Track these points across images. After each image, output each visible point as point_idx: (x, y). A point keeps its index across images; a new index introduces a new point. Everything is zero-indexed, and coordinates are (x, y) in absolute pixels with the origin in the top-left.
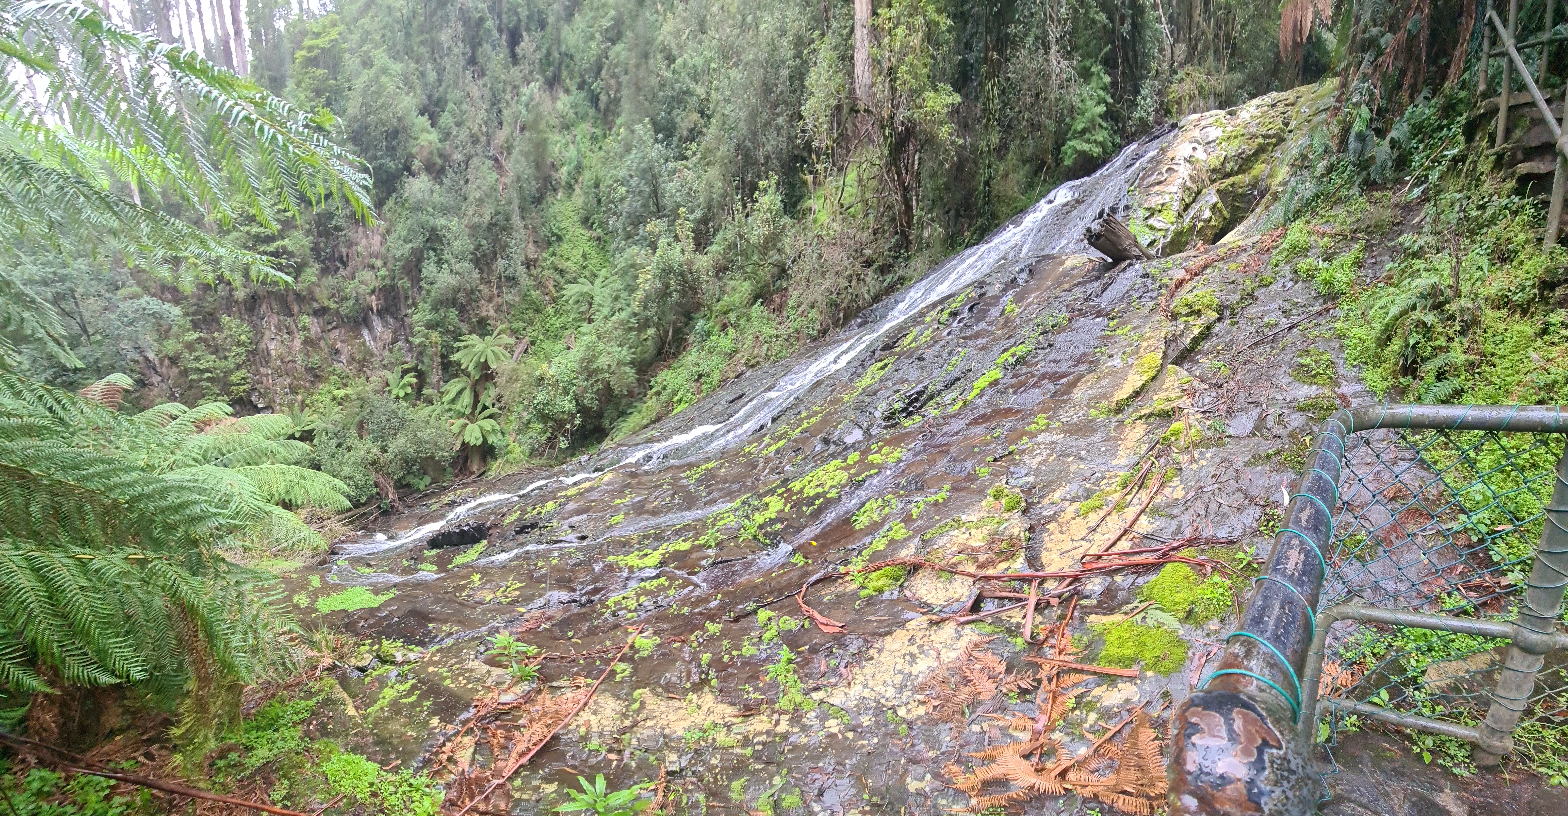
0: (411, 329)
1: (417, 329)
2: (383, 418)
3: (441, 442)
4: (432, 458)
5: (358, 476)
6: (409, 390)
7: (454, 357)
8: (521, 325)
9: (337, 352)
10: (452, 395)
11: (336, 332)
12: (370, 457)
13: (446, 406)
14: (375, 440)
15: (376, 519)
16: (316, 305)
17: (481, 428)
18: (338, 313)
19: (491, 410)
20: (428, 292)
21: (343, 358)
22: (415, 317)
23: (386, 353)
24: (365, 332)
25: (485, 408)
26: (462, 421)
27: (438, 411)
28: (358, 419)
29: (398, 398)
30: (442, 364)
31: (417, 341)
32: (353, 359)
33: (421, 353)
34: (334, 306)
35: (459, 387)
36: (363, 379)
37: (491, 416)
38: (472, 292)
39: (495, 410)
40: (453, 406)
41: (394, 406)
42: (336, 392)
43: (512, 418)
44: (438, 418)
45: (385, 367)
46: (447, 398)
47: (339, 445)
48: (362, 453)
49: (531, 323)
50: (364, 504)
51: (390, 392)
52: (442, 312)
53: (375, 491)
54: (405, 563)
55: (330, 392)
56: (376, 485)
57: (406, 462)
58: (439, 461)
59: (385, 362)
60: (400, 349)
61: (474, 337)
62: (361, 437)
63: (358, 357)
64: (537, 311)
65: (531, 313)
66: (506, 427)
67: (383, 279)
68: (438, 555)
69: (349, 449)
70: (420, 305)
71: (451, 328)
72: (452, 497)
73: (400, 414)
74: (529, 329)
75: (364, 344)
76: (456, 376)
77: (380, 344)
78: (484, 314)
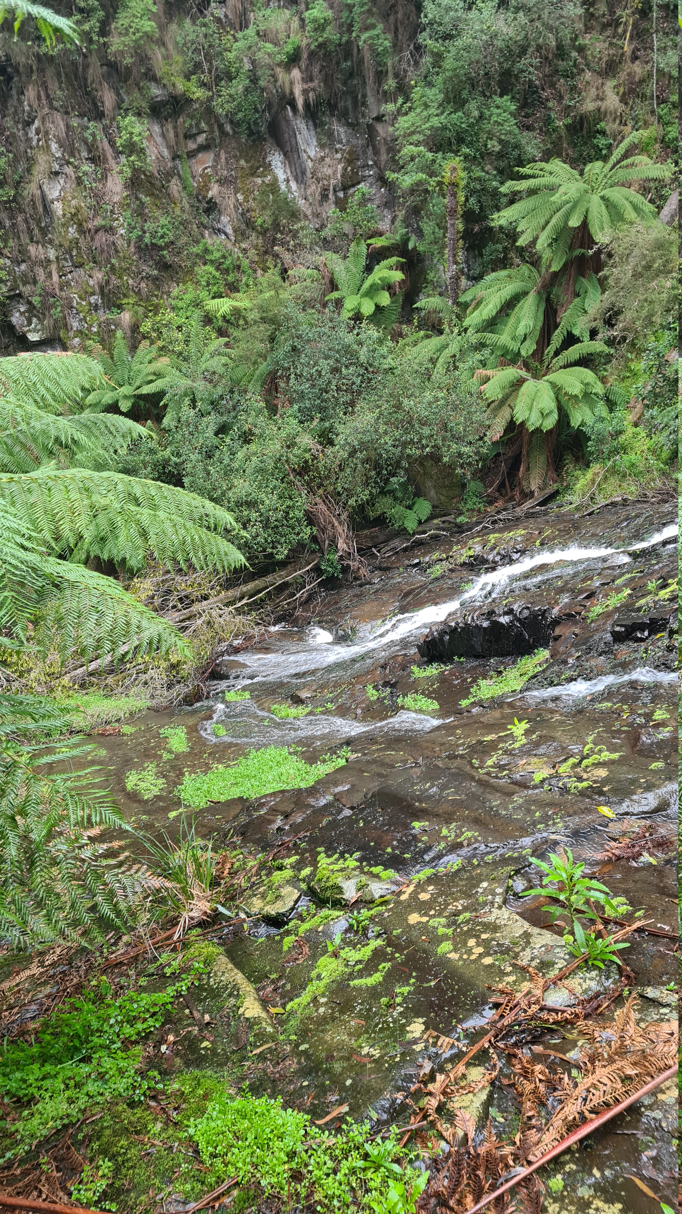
0: (393, 148)
1: (408, 150)
2: (325, 365)
4: (435, 457)
5: (269, 500)
6: (385, 299)
7: (501, 218)
9: (211, 207)
10: (488, 310)
11: (207, 159)
12: (295, 456)
13: (473, 336)
14: (305, 417)
15: (311, 597)
16: (155, 91)
17: (557, 390)
18: (209, 111)
19: (586, 346)
20: (438, 57)
21: (226, 222)
22: (404, 122)
23: (331, 210)
24: (276, 160)
25: (571, 340)
26: (512, 372)
27: (453, 349)
28: (264, 367)
29: (358, 317)
30: (467, 235)
31: (406, 181)
32: (250, 224)
33: (416, 211)
34: (199, 93)
35: (508, 290)
36: (273, 274)
37: (585, 361)
38: (561, 52)
39: (598, 346)
40: (490, 338)
41: (349, 339)
42: (212, 304)
43: (640, 366)
44: (453, 365)
45: (327, 244)
46: (474, 318)
47: (222, 430)
48: (275, 447)
50: (283, 564)
51: (339, 303)
52: (473, 108)
53: (307, 532)
54: (372, 694)
55: (197, 304)
56: (311, 519)
57: (377, 466)
58: (452, 466)
59: (327, 232)
60: (365, 200)
61: (555, 165)
62: (273, 410)
63: (262, 219)
66: (619, 388)
67: (320, 27)
68: (442, 679)
69: (246, 438)
70: (416, 93)
71: (494, 146)
72: (477, 549)
73: (363, 359)
75: (274, 187)
76: (503, 263)
77: (314, 189)
78: (589, 106)
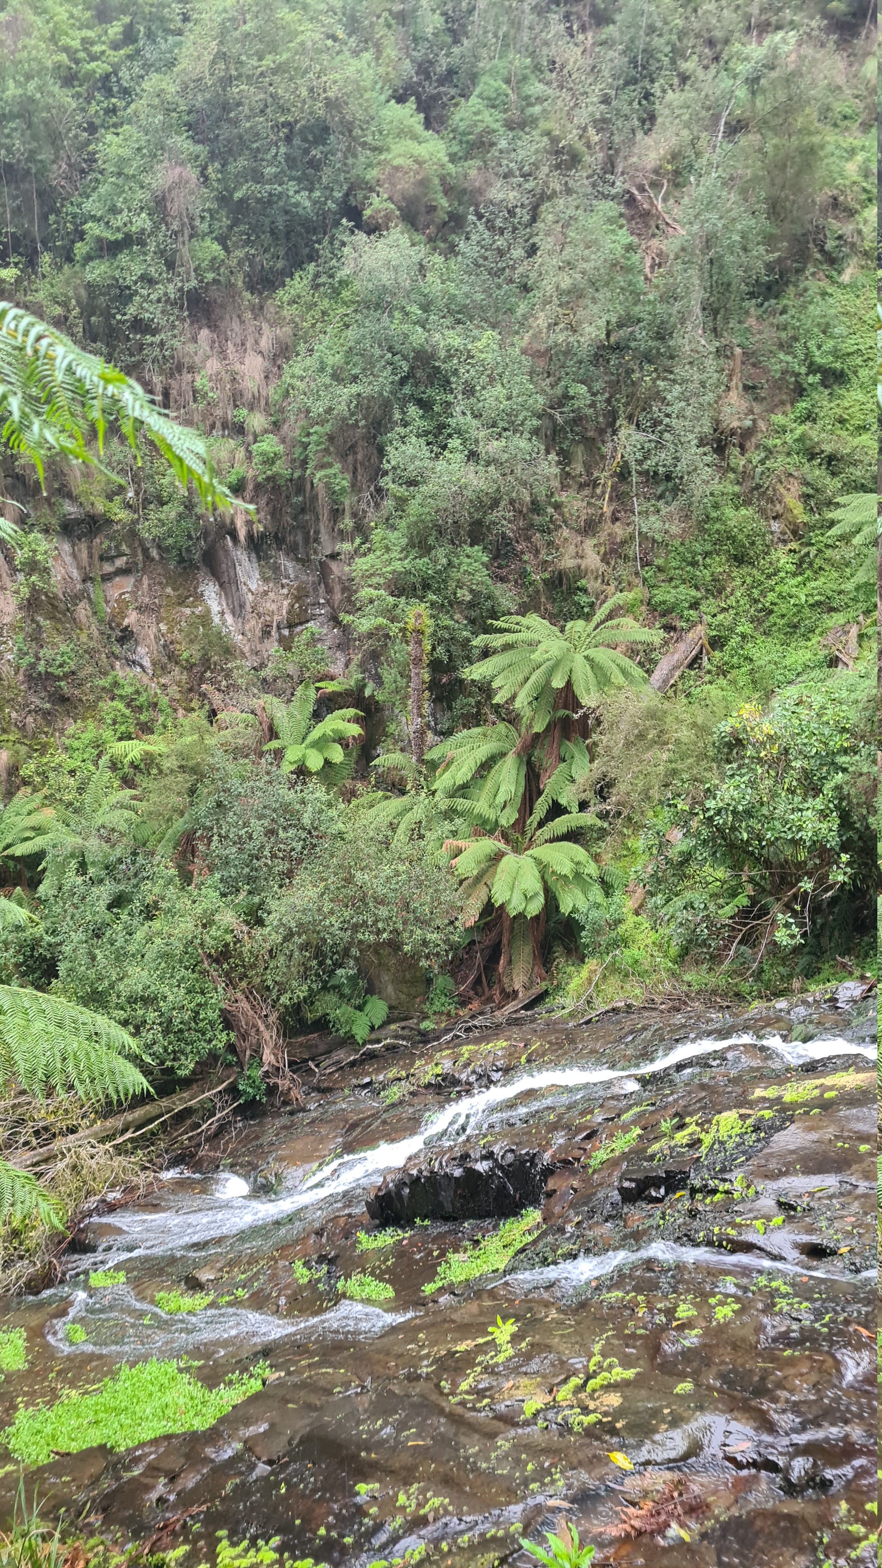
0: (349, 588)
1: (366, 593)
2: (257, 827)
3: (423, 903)
4: (395, 945)
5: (174, 995)
6: (336, 754)
7: (473, 671)
8: (686, 593)
9: (126, 636)
10: (461, 772)
11: (125, 584)
12: (212, 939)
13: (443, 801)
14: (229, 889)
15: (222, 1129)
16: (69, 508)
17: (543, 868)
18: (133, 534)
19: (575, 819)
20: (403, 502)
21: (143, 653)
22: (362, 564)
23: (273, 647)
24: (210, 591)
25: (556, 810)
26: (489, 844)
27: (418, 813)
28: (178, 824)
29: (302, 771)
30: (434, 685)
31: (364, 624)
32: (173, 657)
33: (374, 656)
34: (123, 515)
35: (483, 750)
36: (198, 717)
37: (573, 836)
38: (536, 507)
39: (588, 818)
40: (461, 804)
41: (291, 796)
42: (118, 747)
43: (639, 843)
44: (417, 833)
45: (266, 685)
46: (445, 779)
47: (118, 902)
48: (186, 927)
49: (717, 588)
50: (186, 1083)
51: (279, 754)
52: (441, 554)
53: (221, 1039)
55: (99, 745)
56: (228, 1021)
57: (319, 954)
58: (415, 956)
59: (268, 672)
60: (314, 640)
61: (533, 620)
62: (186, 877)
63: (188, 652)
64: (740, 559)
65: (719, 565)
66: (614, 868)
67: (270, 461)
69: (149, 913)
70: (377, 535)
71: (464, 595)
73: (306, 820)
74: (709, 606)
75: (205, 619)
76: (476, 719)
77: (254, 625)
78: (568, 563)
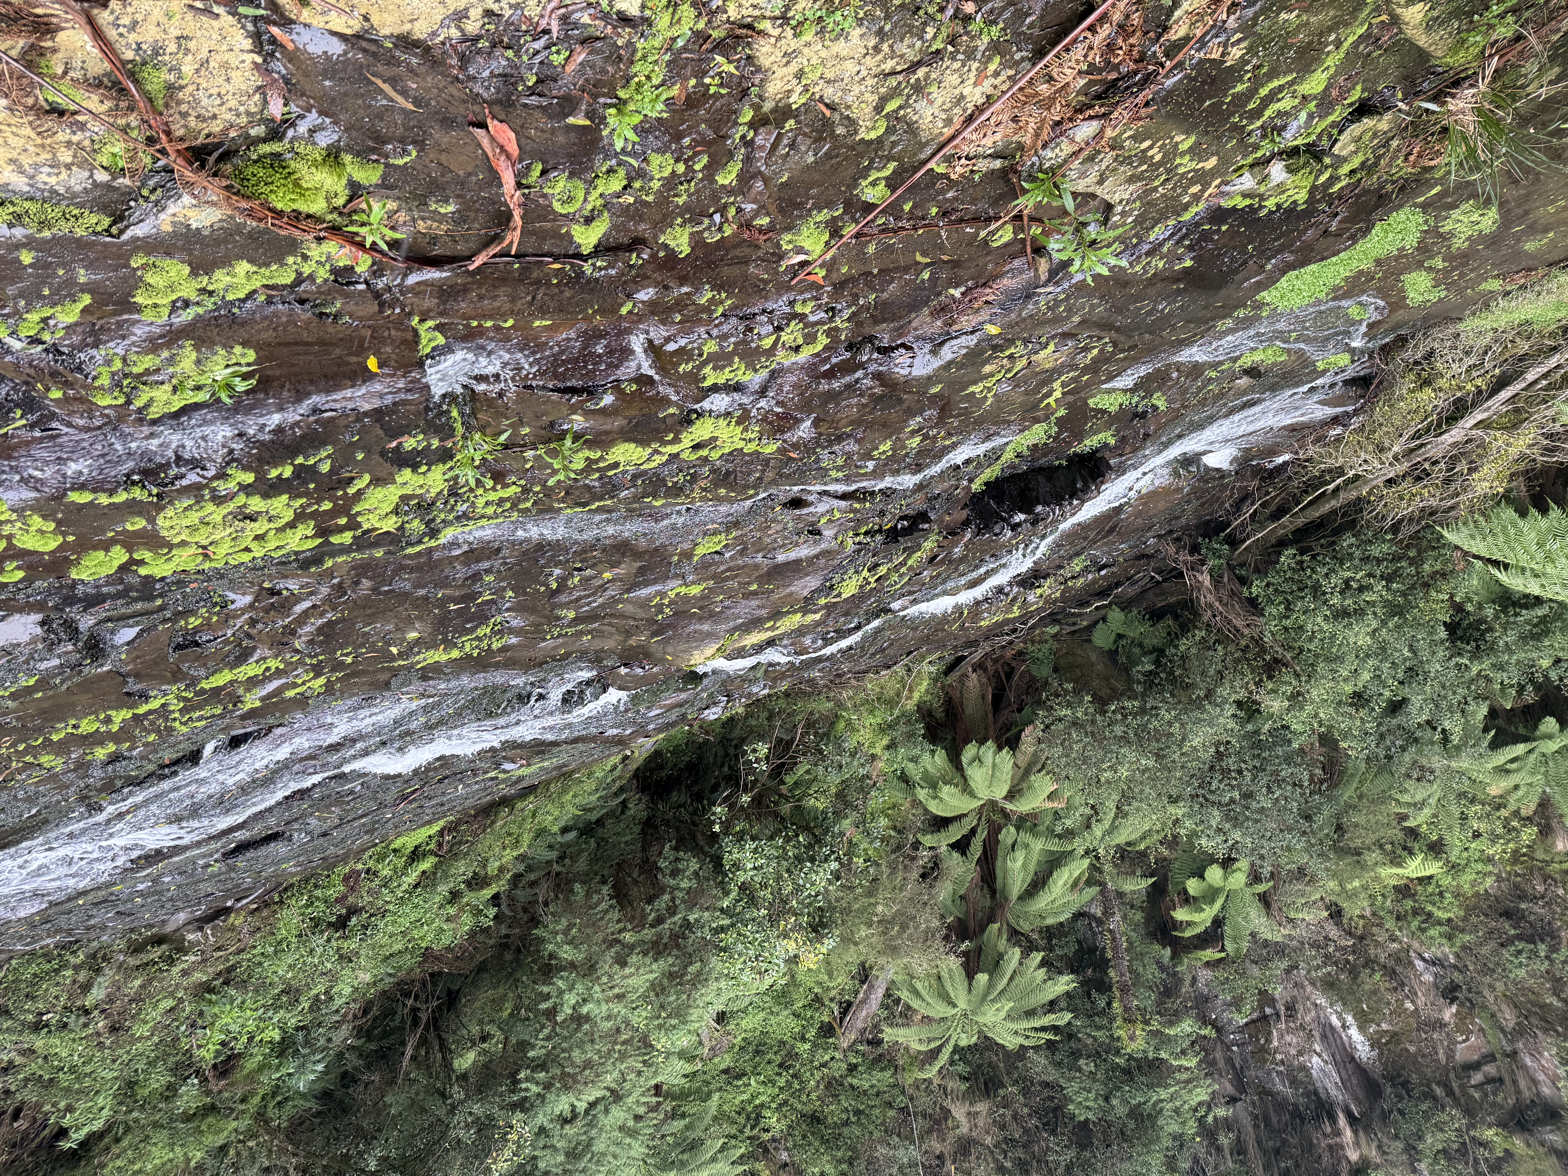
0: (1210, 1063)
1: (1191, 1062)
2: (1263, 800)
3: (1078, 741)
4: (1101, 700)
5: (1317, 622)
6: (1193, 886)
7: (1064, 984)
8: (862, 1081)
9: (1450, 993)
10: (1062, 878)
11: (1465, 1052)
12: (1289, 683)
13: (1079, 845)
14: (1281, 734)
15: (1240, 507)
16: (1555, 1138)
17: (967, 789)
18: (1470, 1111)
19: (943, 841)
20: (1169, 1167)
21: (1425, 974)
22: (1201, 1095)
23: (1280, 992)
24: (1364, 1051)
25: (961, 846)
26: (1023, 806)
27: (1098, 830)
28: (1348, 793)
29: (1227, 863)
30: (1102, 964)
31: (1187, 1026)
32: (1391, 973)
33: (1170, 992)
34: (1489, 1135)
35: (1042, 902)
36: (1350, 910)
37: (940, 823)
39: (930, 841)
40: (1054, 846)
41: (1234, 837)
42: (1434, 868)
44: (1096, 811)
45: (1280, 950)
46: (1078, 867)
47: (1396, 707)
48: (1316, 692)
49: (833, 1086)
50: (1283, 542)
51: (1255, 877)
52: (1119, 1109)
53: (1257, 589)
55: (1454, 868)
56: (1253, 605)
57: (1175, 682)
58: (1079, 691)
59: (1282, 965)
60: (1237, 1004)
61: (1011, 1042)
62: (1327, 740)
63: (1375, 979)
64: (814, 1119)
65: (834, 1112)
66: (899, 797)
69: (1359, 699)
70: (1192, 1127)
71: (1086, 1065)
72: (1033, 598)
73: (1212, 812)
74: (839, 1069)
75: (1363, 1019)
76: (1053, 932)
77: (1306, 1017)
78: (982, 1107)
